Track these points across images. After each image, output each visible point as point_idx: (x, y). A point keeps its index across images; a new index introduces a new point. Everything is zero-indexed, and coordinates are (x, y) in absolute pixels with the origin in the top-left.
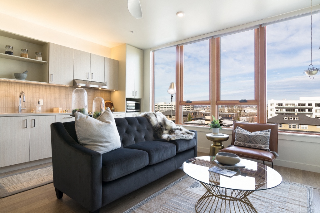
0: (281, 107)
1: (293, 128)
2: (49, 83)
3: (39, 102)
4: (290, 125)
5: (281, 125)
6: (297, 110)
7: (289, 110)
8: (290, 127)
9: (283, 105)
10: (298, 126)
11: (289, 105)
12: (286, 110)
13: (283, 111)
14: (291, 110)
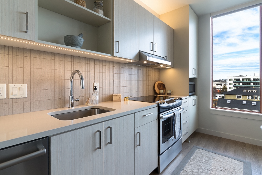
0: (239, 81)
1: (251, 98)
2: (113, 55)
3: (95, 87)
4: (249, 97)
5: (241, 96)
6: (252, 84)
7: (245, 84)
8: (249, 98)
9: (240, 80)
10: (256, 97)
11: (245, 80)
12: (243, 84)
13: (240, 84)
14: (248, 84)
